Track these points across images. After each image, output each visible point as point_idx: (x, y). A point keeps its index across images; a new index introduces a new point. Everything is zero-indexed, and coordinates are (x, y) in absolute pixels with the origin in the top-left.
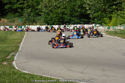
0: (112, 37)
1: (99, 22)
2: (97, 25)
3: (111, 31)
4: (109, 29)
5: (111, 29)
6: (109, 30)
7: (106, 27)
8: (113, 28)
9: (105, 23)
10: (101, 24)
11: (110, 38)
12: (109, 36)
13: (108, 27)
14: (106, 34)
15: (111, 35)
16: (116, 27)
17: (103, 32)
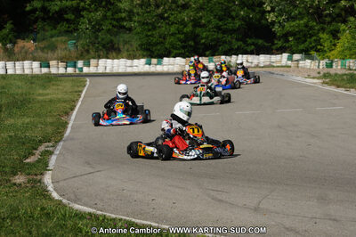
0: (341, 90)
1: (302, 47)
2: (296, 56)
3: (336, 74)
4: (331, 66)
5: (338, 68)
6: (332, 71)
7: (323, 63)
8: (343, 65)
9: (318, 51)
10: (307, 53)
11: (336, 96)
12: (333, 89)
13: (326, 61)
14: (324, 83)
15: (338, 87)
16: (351, 61)
17: (314, 78)
